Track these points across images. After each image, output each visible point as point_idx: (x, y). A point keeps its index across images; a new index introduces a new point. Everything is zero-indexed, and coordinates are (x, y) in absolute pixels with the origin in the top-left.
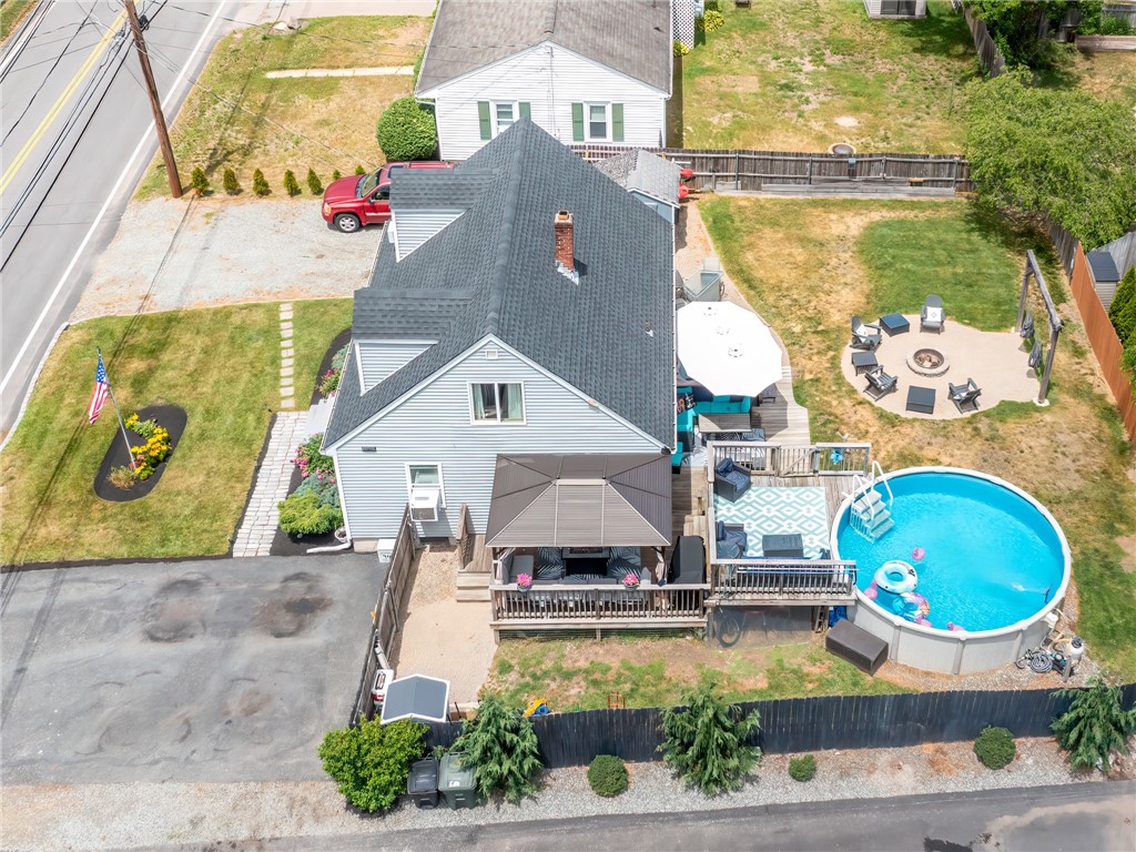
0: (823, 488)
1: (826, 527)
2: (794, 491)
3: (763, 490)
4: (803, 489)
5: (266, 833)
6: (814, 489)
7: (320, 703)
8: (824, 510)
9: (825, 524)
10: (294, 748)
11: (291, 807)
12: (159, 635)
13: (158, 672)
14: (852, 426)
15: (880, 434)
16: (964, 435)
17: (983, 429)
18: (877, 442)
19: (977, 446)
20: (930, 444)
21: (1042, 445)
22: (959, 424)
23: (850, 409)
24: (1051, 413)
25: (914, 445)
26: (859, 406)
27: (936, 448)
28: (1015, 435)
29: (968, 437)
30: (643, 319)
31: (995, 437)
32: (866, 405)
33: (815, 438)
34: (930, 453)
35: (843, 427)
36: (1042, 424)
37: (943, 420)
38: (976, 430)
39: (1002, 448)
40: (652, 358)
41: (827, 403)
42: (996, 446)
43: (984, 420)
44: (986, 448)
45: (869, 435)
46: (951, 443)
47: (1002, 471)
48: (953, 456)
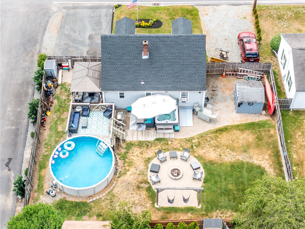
0: (107, 135)
1: (92, 134)
2: (107, 128)
3: (108, 122)
4: (108, 130)
6: (107, 133)
8: (99, 134)
9: (94, 134)
12: (91, 36)
13: (81, 38)
14: (145, 151)
15: (142, 158)
16: (140, 178)
17: (142, 185)
18: (138, 157)
19: (135, 182)
20: (137, 170)
21: (135, 200)
22: (145, 178)
23: (153, 151)
24: (151, 207)
25: (136, 166)
26: (154, 154)
27: (135, 171)
28: (140, 194)
29: (139, 180)
30: (147, 80)
31: (139, 188)
32: (155, 155)
33: (140, 142)
34: (132, 170)
35: (145, 149)
36: (145, 202)
37: (147, 175)
38: (142, 183)
39: (134, 189)
40: (132, 84)
41: (157, 146)
42: (134, 187)
43: (146, 186)
44: (134, 184)
45: (141, 155)
46: (137, 175)
47: (124, 187)
48: (131, 175)
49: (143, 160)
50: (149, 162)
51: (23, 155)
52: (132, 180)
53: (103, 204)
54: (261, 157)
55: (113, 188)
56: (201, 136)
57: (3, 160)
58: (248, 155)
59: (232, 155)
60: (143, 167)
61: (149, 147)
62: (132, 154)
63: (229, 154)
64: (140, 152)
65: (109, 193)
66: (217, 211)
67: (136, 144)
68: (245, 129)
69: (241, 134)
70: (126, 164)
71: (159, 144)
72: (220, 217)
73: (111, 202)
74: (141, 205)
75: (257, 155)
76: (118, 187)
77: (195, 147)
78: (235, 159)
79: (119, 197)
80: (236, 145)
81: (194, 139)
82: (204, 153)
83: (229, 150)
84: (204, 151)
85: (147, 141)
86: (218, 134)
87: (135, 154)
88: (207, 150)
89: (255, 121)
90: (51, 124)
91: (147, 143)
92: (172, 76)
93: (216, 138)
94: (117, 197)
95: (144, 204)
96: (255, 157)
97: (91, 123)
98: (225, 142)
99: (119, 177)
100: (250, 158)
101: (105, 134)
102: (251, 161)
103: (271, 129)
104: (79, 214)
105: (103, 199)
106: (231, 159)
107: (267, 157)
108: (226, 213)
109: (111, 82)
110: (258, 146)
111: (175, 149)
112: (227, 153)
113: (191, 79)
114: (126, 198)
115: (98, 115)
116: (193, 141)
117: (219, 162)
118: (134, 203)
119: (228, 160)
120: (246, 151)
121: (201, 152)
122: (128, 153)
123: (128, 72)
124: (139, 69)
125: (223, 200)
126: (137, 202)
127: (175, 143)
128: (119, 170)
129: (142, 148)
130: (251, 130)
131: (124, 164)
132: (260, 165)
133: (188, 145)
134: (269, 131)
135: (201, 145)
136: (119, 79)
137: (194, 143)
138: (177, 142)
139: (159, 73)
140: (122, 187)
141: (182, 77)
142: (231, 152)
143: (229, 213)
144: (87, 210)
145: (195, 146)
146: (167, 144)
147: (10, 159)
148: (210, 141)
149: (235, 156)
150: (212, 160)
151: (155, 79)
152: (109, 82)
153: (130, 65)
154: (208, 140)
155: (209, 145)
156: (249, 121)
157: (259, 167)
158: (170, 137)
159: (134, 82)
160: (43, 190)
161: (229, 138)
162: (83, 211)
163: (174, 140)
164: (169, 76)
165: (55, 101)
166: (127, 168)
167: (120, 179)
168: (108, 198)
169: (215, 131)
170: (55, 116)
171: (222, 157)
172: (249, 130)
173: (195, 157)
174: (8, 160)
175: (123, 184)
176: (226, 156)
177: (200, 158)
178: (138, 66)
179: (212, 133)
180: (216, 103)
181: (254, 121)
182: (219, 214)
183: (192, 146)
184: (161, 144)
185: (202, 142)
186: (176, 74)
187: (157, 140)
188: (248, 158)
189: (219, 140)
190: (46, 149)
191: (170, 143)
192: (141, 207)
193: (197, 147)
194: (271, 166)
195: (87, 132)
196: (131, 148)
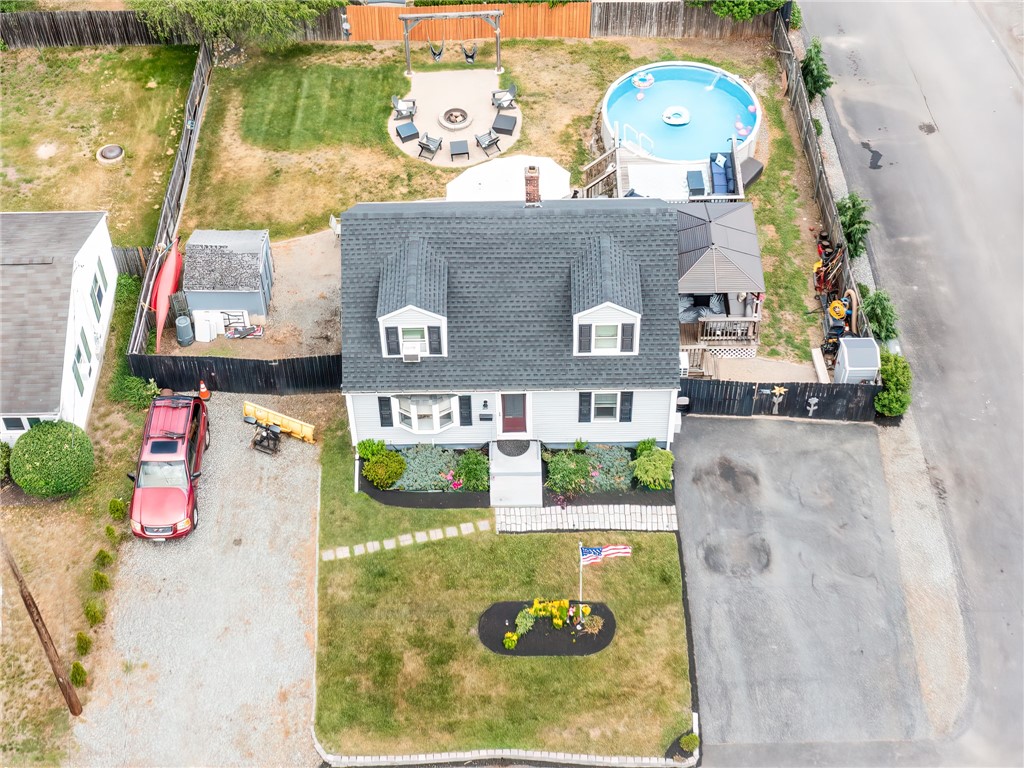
5: (923, 467)
7: (816, 451)
10: (855, 461)
11: (902, 456)
12: (764, 561)
13: (800, 555)
15: (539, 150)
17: (531, 99)
19: (551, 104)
20: (549, 127)
21: (549, 76)
22: (528, 110)
24: (511, 67)
25: (550, 135)
27: (552, 125)
28: (538, 86)
29: (541, 107)
31: (541, 95)
34: (559, 128)
36: (525, 72)
37: (523, 118)
38: (533, 103)
39: (553, 93)
42: (551, 96)
43: (524, 98)
44: (553, 101)
46: (547, 117)
47: (576, 96)
48: (562, 118)
50: (519, 141)
51: (847, 175)
52: (560, 108)
54: (243, 165)
57: (891, 164)
58: (275, 164)
59: (312, 164)
60: (533, 131)
63: (318, 165)
69: (276, 215)
70: (574, 138)
72: (367, 59)
74: (534, 68)
75: (250, 166)
76: (590, 100)
77: (404, 176)
78: (309, 155)
79: (585, 84)
80: (298, 185)
81: (403, 194)
82: (381, 165)
83: (317, 173)
84: (380, 168)
88: (373, 171)
93: (347, 200)
94: (590, 83)
95: (528, 69)
96: (257, 164)
98: (323, 190)
99: (591, 118)
100: (270, 160)
102: (271, 153)
106: (317, 155)
107: (228, 165)
111: (453, 172)
112: (325, 166)
114: (569, 80)
116: (405, 190)
117: (347, 148)
118: (551, 72)
119: (326, 153)
120: (277, 172)
121: (390, 166)
125: (356, 80)
126: (545, 74)
128: (589, 131)
131: (581, 140)
132: (252, 146)
133: (420, 182)
135: (387, 182)
137: (402, 186)
140: (580, 99)
142: (315, 168)
143: (346, 65)
145: (403, 180)
147: (875, 165)
148: (364, 190)
149: (308, 160)
150: (365, 150)
154: (367, 193)
155: (367, 181)
157: (255, 143)
161: (309, 200)
166: (571, 131)
167: (588, 114)
170: (797, 261)
171: (340, 158)
173: (404, 156)
174: (879, 164)
175: (579, 103)
176: (327, 160)
177: (392, 153)
180: (324, 298)
182: (367, 63)
183: (409, 180)
185: (382, 188)
188: (274, 160)
189: (339, 196)
190: (789, 182)
192: (535, 66)
193: (398, 176)
194: (226, 148)
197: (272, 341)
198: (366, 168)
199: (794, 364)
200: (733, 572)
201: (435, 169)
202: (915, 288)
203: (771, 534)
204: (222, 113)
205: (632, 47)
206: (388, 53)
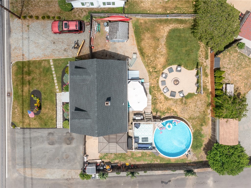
0: (153, 125)
1: (152, 134)
2: (148, 125)
3: (142, 125)
4: (149, 125)
5: (73, 177)
7: (76, 157)
8: (152, 130)
9: (152, 133)
10: (74, 164)
11: (76, 174)
12: (50, 143)
13: (52, 151)
14: (159, 100)
15: (164, 102)
16: (180, 103)
17: (184, 101)
18: (164, 105)
19: (182, 106)
20: (173, 105)
21: (194, 105)
22: (179, 100)
23: (159, 96)
24: (197, 96)
25: (170, 106)
26: (161, 95)
27: (174, 106)
28: (189, 103)
29: (180, 104)
30: (122, 101)
31: (185, 104)
32: (163, 95)
33: (152, 104)
34: (173, 108)
35: (158, 100)
36: (195, 99)
37: (177, 99)
38: (182, 102)
39: (186, 106)
40: (124, 111)
41: (155, 93)
42: (185, 106)
43: (184, 99)
44: (183, 107)
45: (162, 103)
46: (177, 105)
47: (185, 112)
48: (177, 108)
49: (166, 102)
50: (168, 98)
51: (159, 175)
52: (180, 108)
53: (195, 123)
54: (162, 31)
55: (185, 118)
56: (147, 66)
57: (163, 186)
58: (161, 38)
59: (161, 48)
60: (171, 101)
61: (156, 98)
62: (162, 109)
63: (160, 49)
64: (160, 104)
65: (188, 121)
66: (199, 59)
67: (154, 106)
68: (140, 38)
69: (144, 41)
70: (169, 111)
71: (153, 92)
72: (202, 58)
73: (194, 119)
74: (196, 102)
75: (161, 33)
76: (184, 116)
77: (156, 70)
78: (164, 47)
79: (191, 115)
80: (153, 45)
81: (150, 70)
82: (160, 64)
83: (158, 49)
84: (159, 64)
85: (152, 99)
86: (145, 56)
87: (161, 106)
88: (158, 63)
89: (133, 30)
90: (136, 161)
91: (153, 99)
92: (119, 84)
93: (148, 57)
94: (191, 116)
95: (196, 100)
96: (162, 34)
97: (143, 136)
98: (152, 51)
100: (163, 37)
101: (152, 126)
102: (165, 37)
103: (139, 22)
104: (201, 136)
105: (191, 124)
106: (164, 49)
107: (162, 27)
108: (200, 55)
109: (123, 126)
110: (154, 31)
111: (157, 82)
112: (160, 51)
113: (121, 71)
114: (192, 111)
115: (136, 132)
116: (151, 71)
117: (167, 56)
118: (195, 106)
119: (165, 51)
120: (158, 39)
121: (159, 66)
122: (160, 111)
123: (117, 114)
124: (116, 107)
125: (193, 56)
126: (194, 104)
127: (152, 82)
128: (172, 115)
129: (157, 102)
130: (141, 34)
131: (169, 113)
132: (168, 32)
133: (154, 74)
134: (141, 23)
135: (154, 66)
136: (121, 121)
137: (153, 70)
138: (152, 81)
139: (118, 93)
140: (184, 113)
141: (120, 77)
142: (159, 48)
143: (200, 53)
144: (199, 132)
145: (155, 70)
146: (154, 87)
147: (162, 182)
148: (151, 61)
149: (162, 46)
150: (165, 60)
151: (121, 96)
152: (123, 127)
153: (114, 114)
154: (150, 62)
155: (154, 61)
156: (133, 34)
157: (169, 32)
158: (149, 85)
159: (123, 110)
160: (185, 159)
161: (148, 48)
162: (199, 134)
163: (150, 83)
164: (119, 86)
165: (116, 161)
166: (172, 111)
167: (179, 115)
168: (191, 121)
169: (142, 57)
170: (129, 160)
171: (163, 54)
172: (141, 35)
173: (163, 70)
175: (183, 113)
176: (162, 51)
177: (164, 67)
178: (114, 108)
179: (144, 59)
181: (133, 32)
182: (201, 58)
183: (155, 72)
184: (154, 91)
185: (152, 65)
186: (118, 81)
187: (151, 93)
188: (163, 38)
189: (150, 55)
190: (156, 161)
191: (152, 85)
192: (197, 102)
193: (156, 69)
194: (168, 26)
195: (151, 138)
196: (157, 109)
197: (105, 44)
198: (159, 61)
199: (99, 156)
200: (48, 138)
201: (158, 77)
202: (122, 185)
203: (56, 146)
204: (181, 23)
205: (207, 127)
206: (205, 64)
